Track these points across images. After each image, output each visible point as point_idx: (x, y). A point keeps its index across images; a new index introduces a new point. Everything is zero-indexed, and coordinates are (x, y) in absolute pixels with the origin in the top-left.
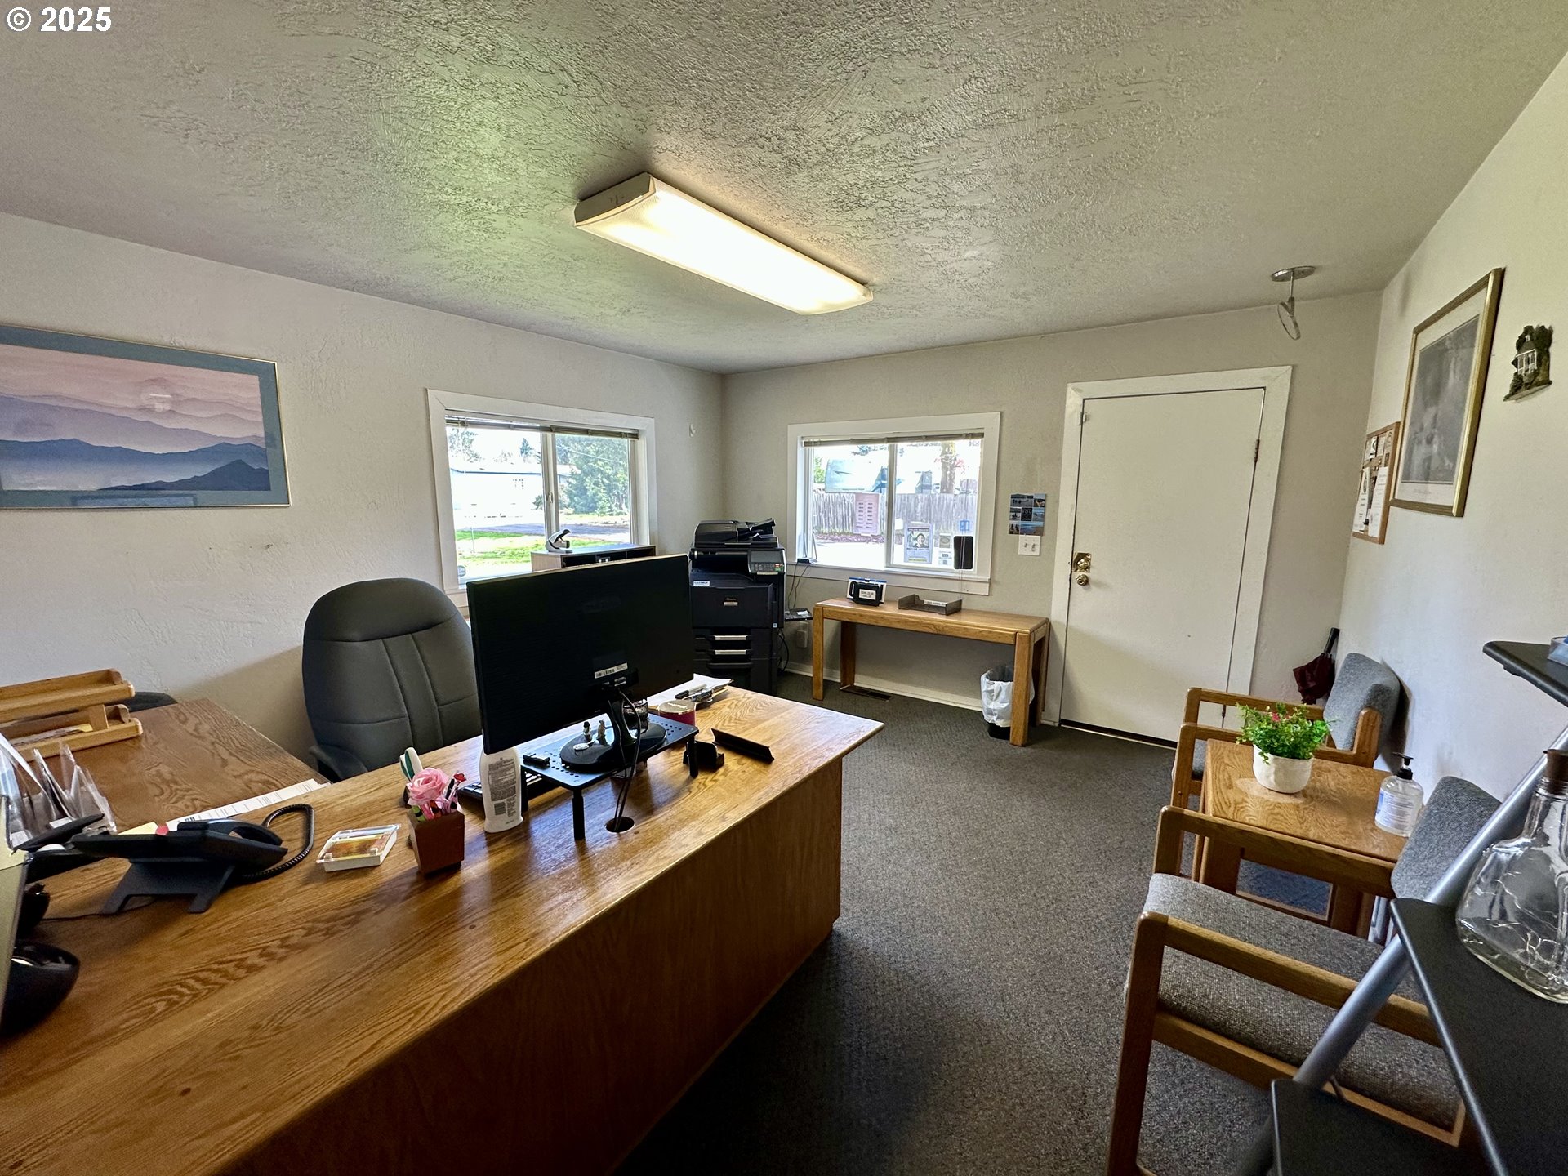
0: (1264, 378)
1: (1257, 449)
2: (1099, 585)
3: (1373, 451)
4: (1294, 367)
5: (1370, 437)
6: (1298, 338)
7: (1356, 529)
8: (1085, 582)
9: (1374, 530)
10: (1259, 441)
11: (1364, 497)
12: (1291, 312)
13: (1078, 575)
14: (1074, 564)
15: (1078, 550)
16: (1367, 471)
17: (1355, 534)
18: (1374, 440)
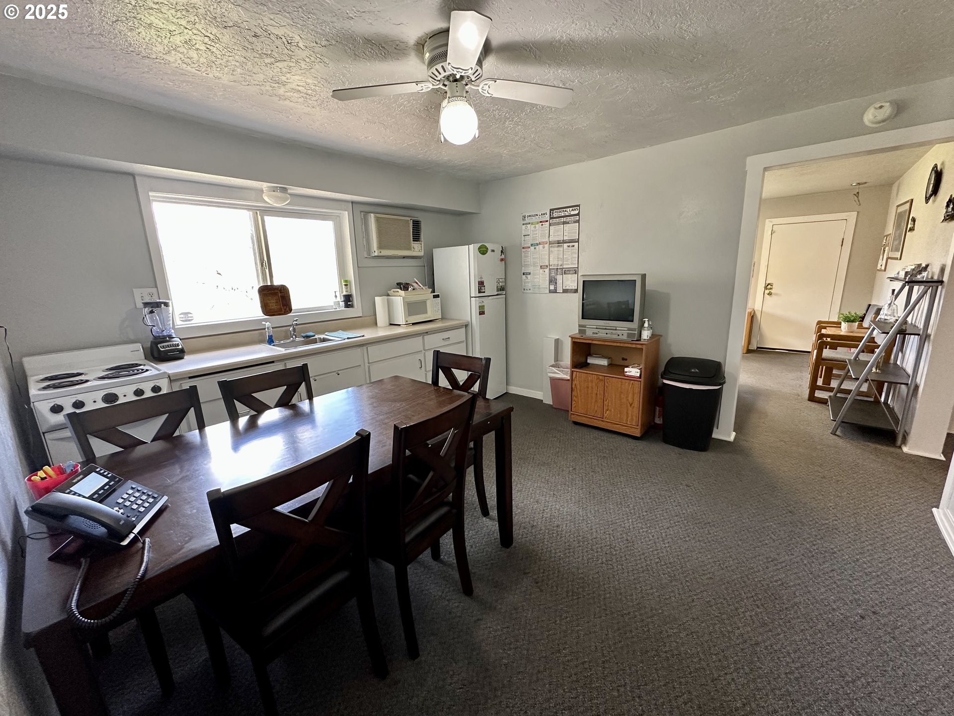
0: (847, 216)
1: (843, 242)
2: (776, 294)
3: (885, 241)
4: (858, 212)
5: (885, 236)
6: (860, 205)
7: (878, 268)
8: (770, 294)
9: (883, 268)
10: (843, 239)
11: (881, 257)
12: (858, 197)
13: (767, 291)
14: (766, 288)
15: (767, 282)
16: (883, 248)
17: (878, 270)
18: (885, 238)
